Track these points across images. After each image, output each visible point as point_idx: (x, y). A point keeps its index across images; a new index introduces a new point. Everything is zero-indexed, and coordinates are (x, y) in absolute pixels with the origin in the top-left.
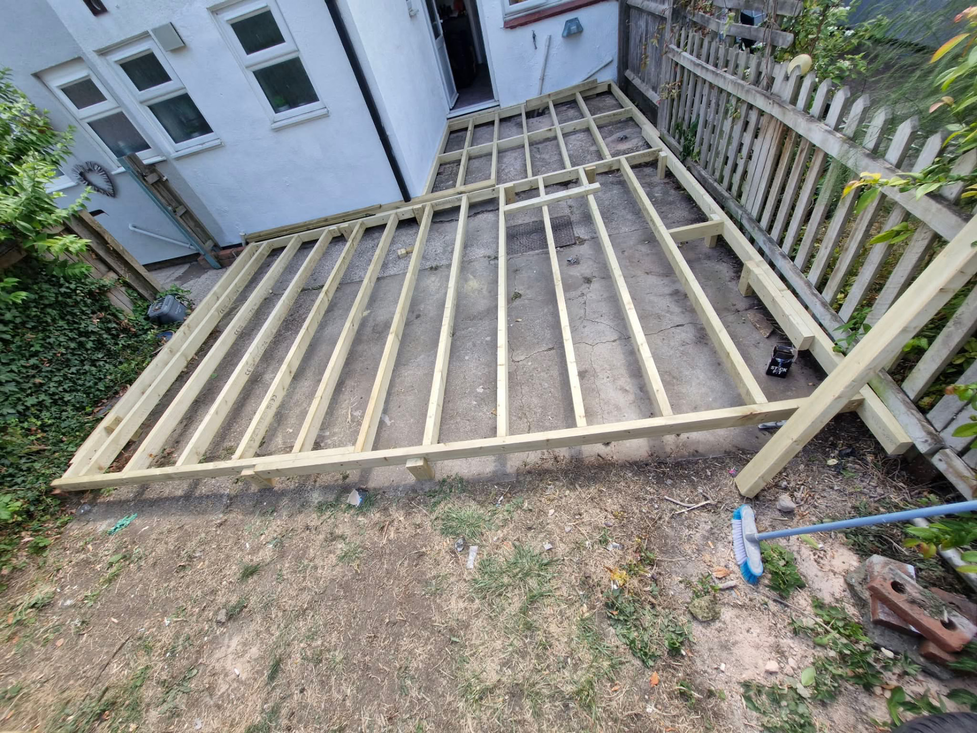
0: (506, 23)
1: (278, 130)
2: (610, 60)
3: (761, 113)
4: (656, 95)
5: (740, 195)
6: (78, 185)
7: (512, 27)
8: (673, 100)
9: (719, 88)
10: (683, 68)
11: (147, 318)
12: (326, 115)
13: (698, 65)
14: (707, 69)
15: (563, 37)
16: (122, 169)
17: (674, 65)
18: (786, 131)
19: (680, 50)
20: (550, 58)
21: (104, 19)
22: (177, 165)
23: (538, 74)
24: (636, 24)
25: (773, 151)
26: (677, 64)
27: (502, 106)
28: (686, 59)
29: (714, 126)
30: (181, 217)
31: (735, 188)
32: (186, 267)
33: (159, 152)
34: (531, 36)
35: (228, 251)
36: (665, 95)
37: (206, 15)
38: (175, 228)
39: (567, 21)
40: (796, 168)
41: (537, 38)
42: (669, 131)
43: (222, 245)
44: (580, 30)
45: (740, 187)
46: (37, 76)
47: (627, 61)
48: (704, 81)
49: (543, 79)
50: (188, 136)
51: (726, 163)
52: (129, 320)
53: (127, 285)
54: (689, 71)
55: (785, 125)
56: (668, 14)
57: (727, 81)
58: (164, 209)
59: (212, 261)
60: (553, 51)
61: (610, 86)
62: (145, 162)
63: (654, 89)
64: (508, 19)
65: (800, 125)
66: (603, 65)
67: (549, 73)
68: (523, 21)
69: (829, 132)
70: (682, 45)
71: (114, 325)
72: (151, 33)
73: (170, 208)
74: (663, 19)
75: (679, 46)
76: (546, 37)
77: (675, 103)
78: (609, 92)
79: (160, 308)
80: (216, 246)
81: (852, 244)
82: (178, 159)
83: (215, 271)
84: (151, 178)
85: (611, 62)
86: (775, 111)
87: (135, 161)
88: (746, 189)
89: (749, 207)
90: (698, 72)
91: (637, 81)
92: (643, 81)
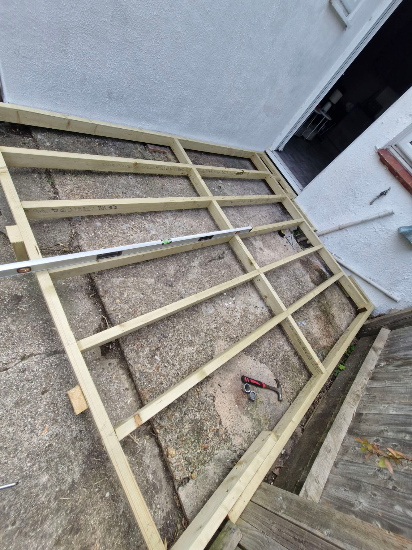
0: (384, 149)
2: (398, 299)
7: (382, 161)
15: (399, 229)
20: (368, 226)
23: (344, 221)
27: (297, 200)
34: (383, 190)
41: (384, 198)
49: (341, 229)
60: (377, 226)
61: (364, 310)
64: (392, 150)
66: (386, 292)
67: (350, 232)
68: (398, 169)
76: (389, 208)
78: (358, 311)
91: (372, 358)
92: (372, 379)
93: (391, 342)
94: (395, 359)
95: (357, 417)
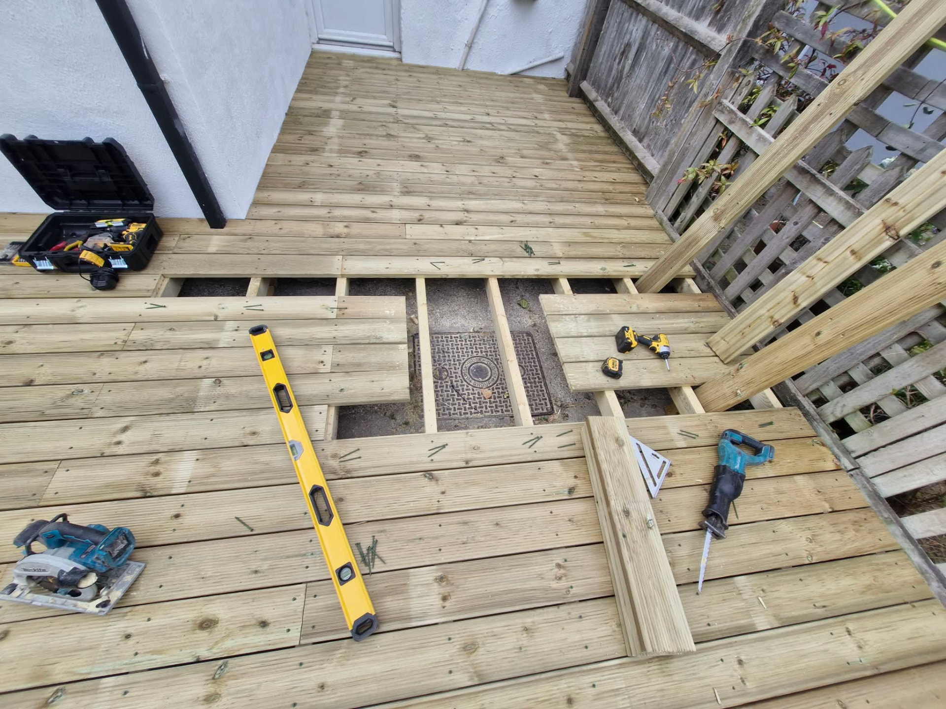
2: (560, 55)
19: (748, 120)
23: (465, 37)
47: (589, 69)
49: (470, 46)
60: (492, 12)
63: (639, 134)
66: (550, 58)
85: (561, 58)
91: (602, 106)
92: (616, 112)
93: (596, 85)
94: (612, 88)
95: (635, 132)
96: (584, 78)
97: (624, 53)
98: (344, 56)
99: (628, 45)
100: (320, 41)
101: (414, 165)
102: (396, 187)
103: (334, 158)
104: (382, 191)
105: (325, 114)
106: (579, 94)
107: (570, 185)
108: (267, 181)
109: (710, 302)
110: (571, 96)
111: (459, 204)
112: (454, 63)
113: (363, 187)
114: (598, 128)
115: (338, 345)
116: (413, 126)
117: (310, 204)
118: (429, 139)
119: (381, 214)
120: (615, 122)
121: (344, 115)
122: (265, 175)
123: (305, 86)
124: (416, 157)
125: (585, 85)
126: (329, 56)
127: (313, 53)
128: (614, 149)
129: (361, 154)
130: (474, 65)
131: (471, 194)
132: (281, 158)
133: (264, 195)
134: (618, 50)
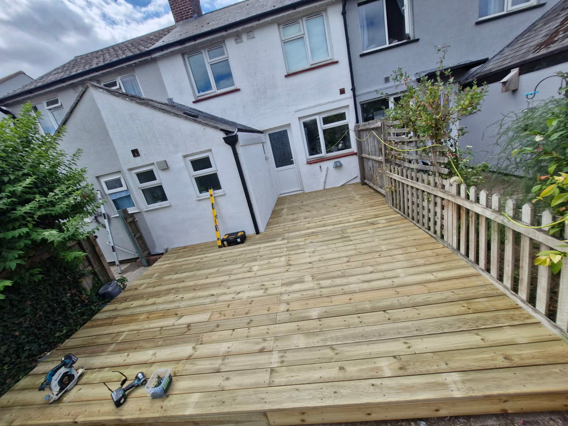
0: (307, 162)
1: (199, 200)
3: (443, 199)
4: (382, 190)
5: (442, 237)
6: (92, 222)
7: (310, 164)
8: (392, 192)
9: (416, 188)
10: (395, 180)
11: (97, 294)
12: (224, 195)
13: (403, 179)
14: (408, 181)
15: (334, 167)
16: (118, 215)
17: (390, 179)
18: (459, 207)
19: (392, 173)
20: (328, 175)
21: (138, 159)
22: (145, 214)
23: (323, 180)
24: (367, 163)
25: (455, 216)
26: (391, 178)
28: (396, 176)
29: (418, 204)
30: (137, 238)
31: (439, 232)
32: (128, 265)
33: (139, 208)
34: (319, 167)
35: (155, 257)
36: (388, 190)
37: (181, 158)
38: (131, 244)
39: (335, 162)
40: (472, 224)
41: (322, 168)
42: (393, 205)
43: (152, 254)
44: (341, 165)
45: (441, 232)
46: (97, 177)
47: (365, 176)
48: (408, 185)
49: (325, 183)
50: (155, 202)
51: (430, 221)
52: (87, 295)
53: (94, 274)
54: (399, 182)
55: (457, 204)
56: (383, 161)
57: (420, 186)
58: (130, 234)
59: (144, 262)
60: (329, 172)
62: (129, 213)
63: (381, 187)
64: (309, 160)
65: (467, 205)
66: (353, 178)
67: (328, 180)
68: (315, 161)
69: (484, 208)
70: (392, 171)
71: (77, 298)
72: (155, 163)
73: (133, 234)
74: (381, 162)
75: (391, 172)
76: (326, 167)
77: (394, 193)
79: (107, 288)
80: (149, 254)
81: (524, 264)
82: (147, 211)
83: (143, 268)
84: (129, 220)
85: (357, 177)
86: (450, 198)
87: (125, 212)
88: (445, 233)
89: (450, 242)
90: (404, 182)
91: (371, 184)
92: (375, 184)
93: (368, 180)
94: (371, 179)
95: (380, 187)
96: (365, 179)
97: (370, 169)
98: (287, 196)
99: (370, 168)
100: (280, 194)
101: (308, 213)
102: (302, 218)
103: (285, 217)
104: (298, 220)
105: (283, 209)
106: (366, 184)
107: (359, 206)
108: (268, 224)
109: (406, 221)
110: (362, 185)
111: (321, 218)
112: (321, 188)
113: (293, 220)
114: (372, 191)
115: (287, 247)
116: (308, 205)
117: (279, 226)
118: (312, 207)
119: (297, 224)
120: (375, 187)
121: (287, 208)
122: (268, 223)
123: (276, 205)
124: (308, 211)
125: (366, 181)
126: (283, 197)
127: (278, 198)
128: (377, 194)
129: (292, 214)
130: (327, 187)
131: (325, 215)
132: (271, 220)
133: (268, 227)
134: (369, 169)
